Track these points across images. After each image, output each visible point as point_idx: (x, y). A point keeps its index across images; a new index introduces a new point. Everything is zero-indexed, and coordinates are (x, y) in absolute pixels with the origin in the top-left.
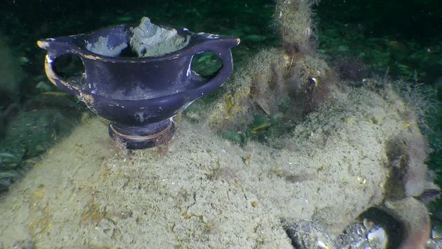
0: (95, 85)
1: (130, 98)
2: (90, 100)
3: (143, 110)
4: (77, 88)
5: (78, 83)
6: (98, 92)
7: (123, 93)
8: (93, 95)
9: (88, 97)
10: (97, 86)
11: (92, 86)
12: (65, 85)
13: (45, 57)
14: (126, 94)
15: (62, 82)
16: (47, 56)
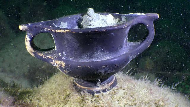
0: (64, 53)
1: (94, 60)
2: (62, 64)
3: (104, 68)
4: (50, 57)
5: (50, 54)
6: (67, 58)
7: (88, 57)
8: (64, 60)
9: (59, 62)
10: (66, 53)
11: (62, 54)
12: (41, 55)
13: (25, 37)
14: (90, 57)
15: (39, 54)
16: (27, 36)
